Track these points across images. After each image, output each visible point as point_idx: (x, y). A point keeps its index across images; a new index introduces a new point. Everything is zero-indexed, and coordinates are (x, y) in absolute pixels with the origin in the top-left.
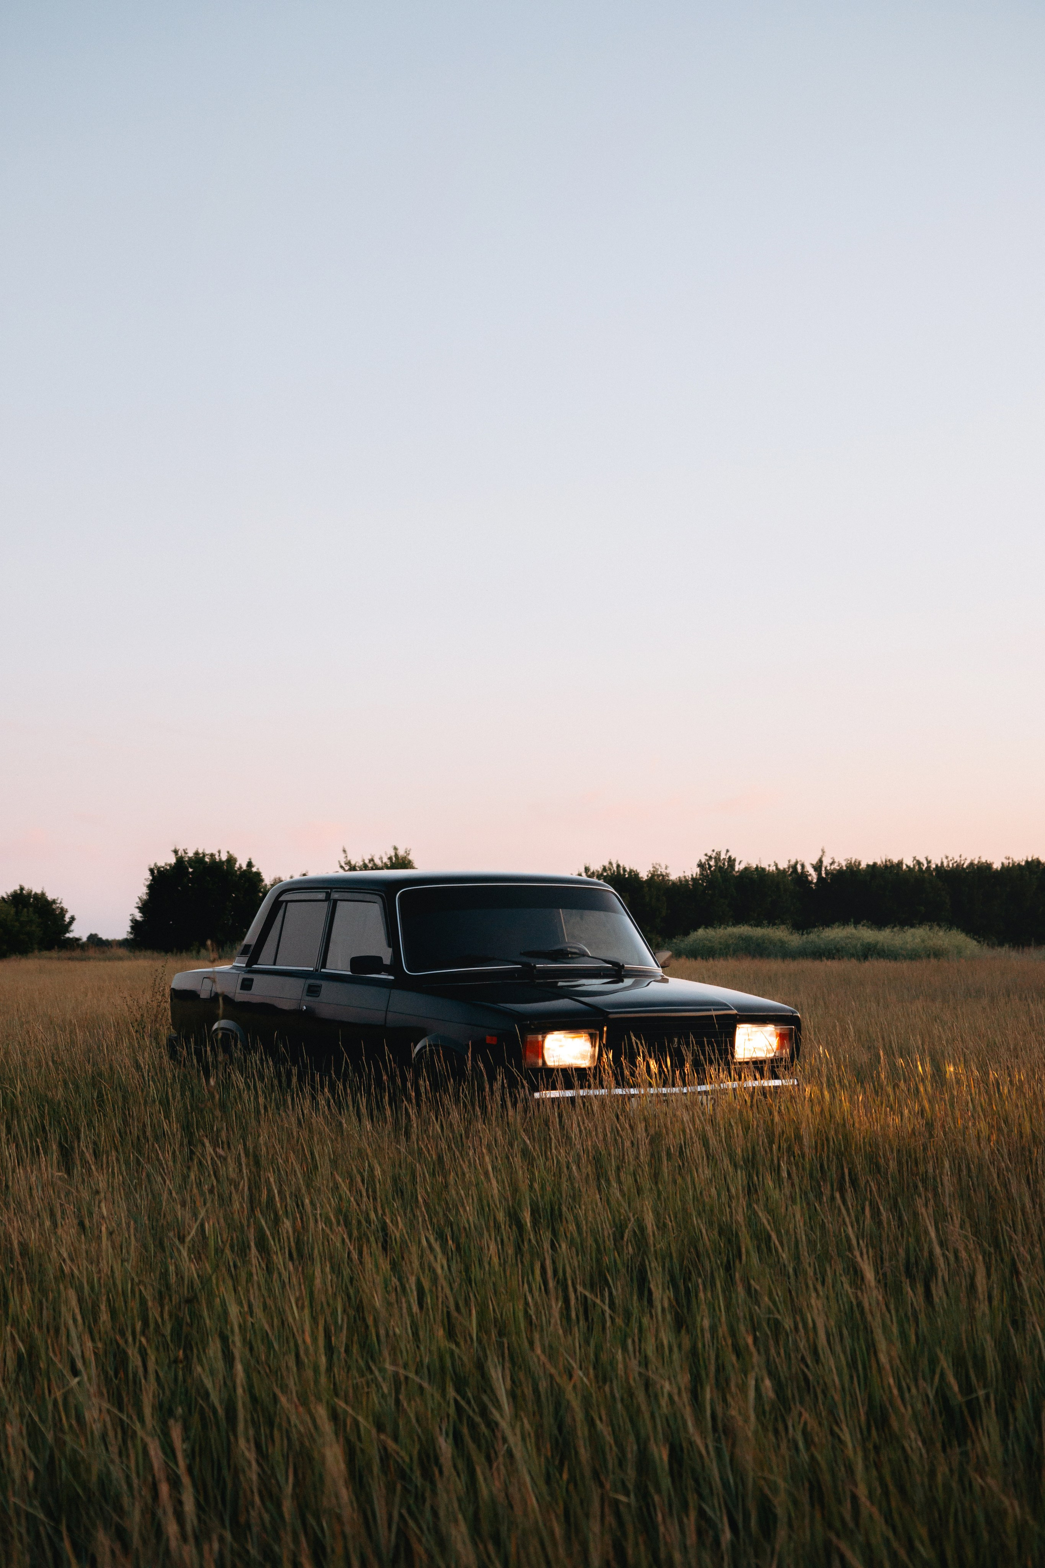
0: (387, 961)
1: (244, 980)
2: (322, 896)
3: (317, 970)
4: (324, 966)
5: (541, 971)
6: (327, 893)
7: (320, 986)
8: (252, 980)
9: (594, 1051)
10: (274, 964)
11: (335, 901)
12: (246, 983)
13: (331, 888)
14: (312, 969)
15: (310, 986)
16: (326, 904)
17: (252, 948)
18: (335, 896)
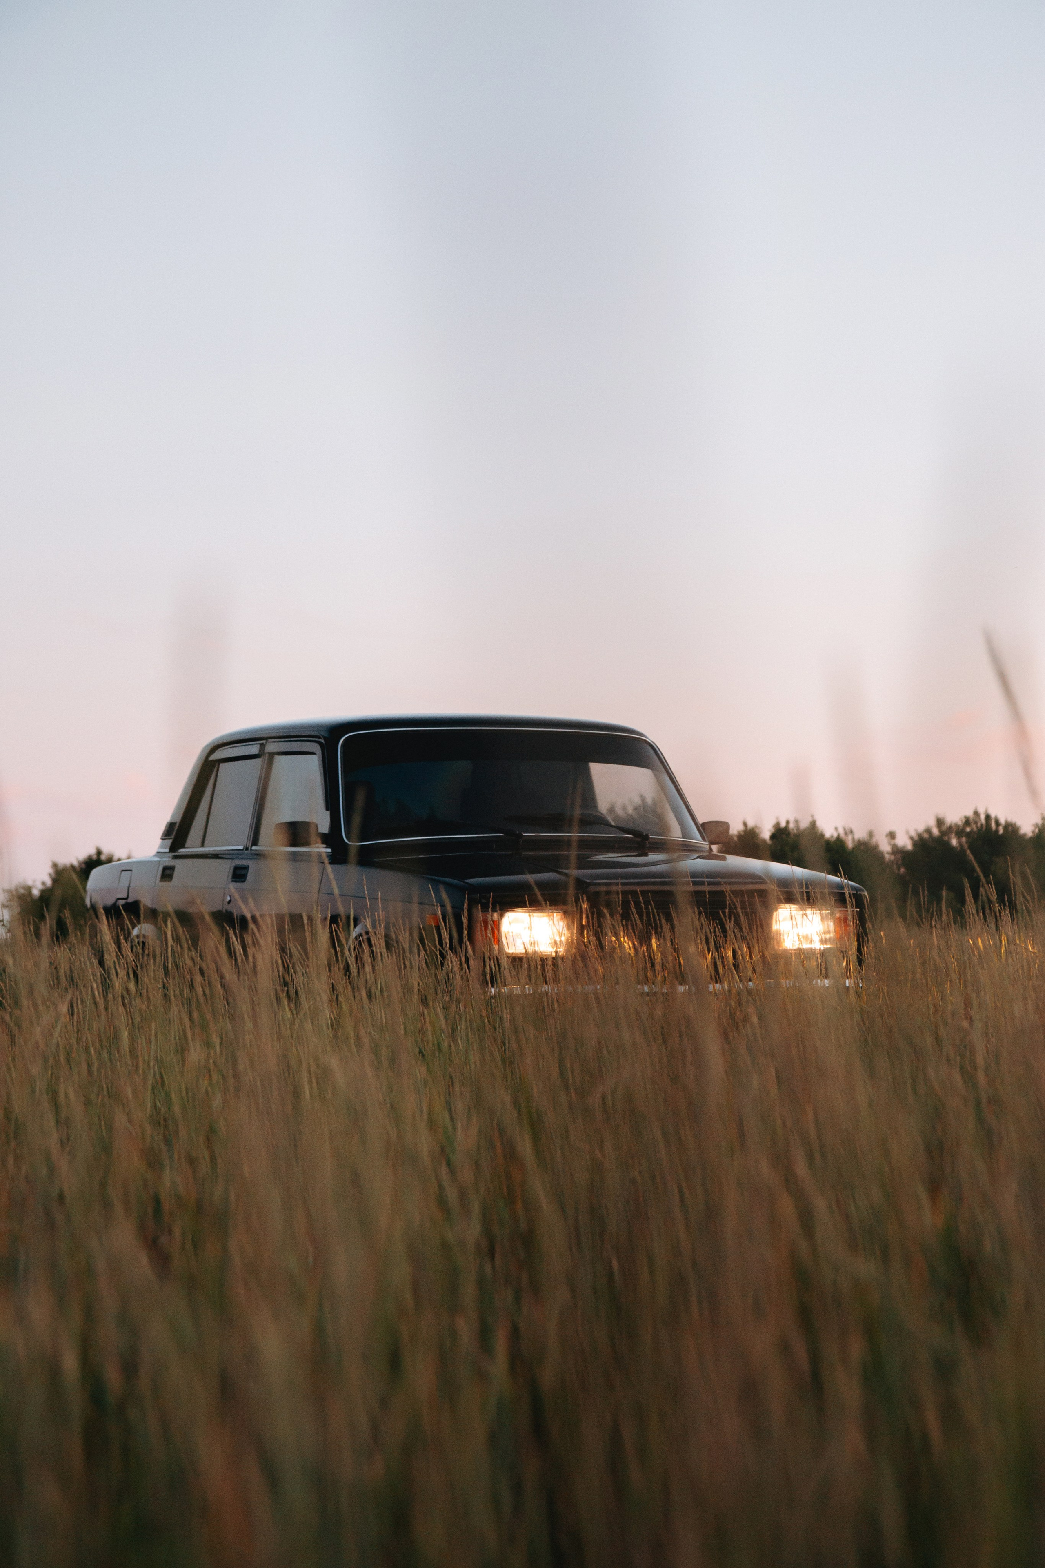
0: (324, 827)
1: (165, 869)
2: (254, 749)
3: (247, 849)
4: (255, 842)
5: (530, 840)
6: (262, 745)
7: (246, 868)
8: (172, 868)
9: (572, 934)
10: (203, 845)
11: (272, 755)
12: (168, 872)
13: (266, 739)
14: (241, 847)
15: (236, 869)
16: (258, 761)
17: (177, 825)
18: (271, 747)
